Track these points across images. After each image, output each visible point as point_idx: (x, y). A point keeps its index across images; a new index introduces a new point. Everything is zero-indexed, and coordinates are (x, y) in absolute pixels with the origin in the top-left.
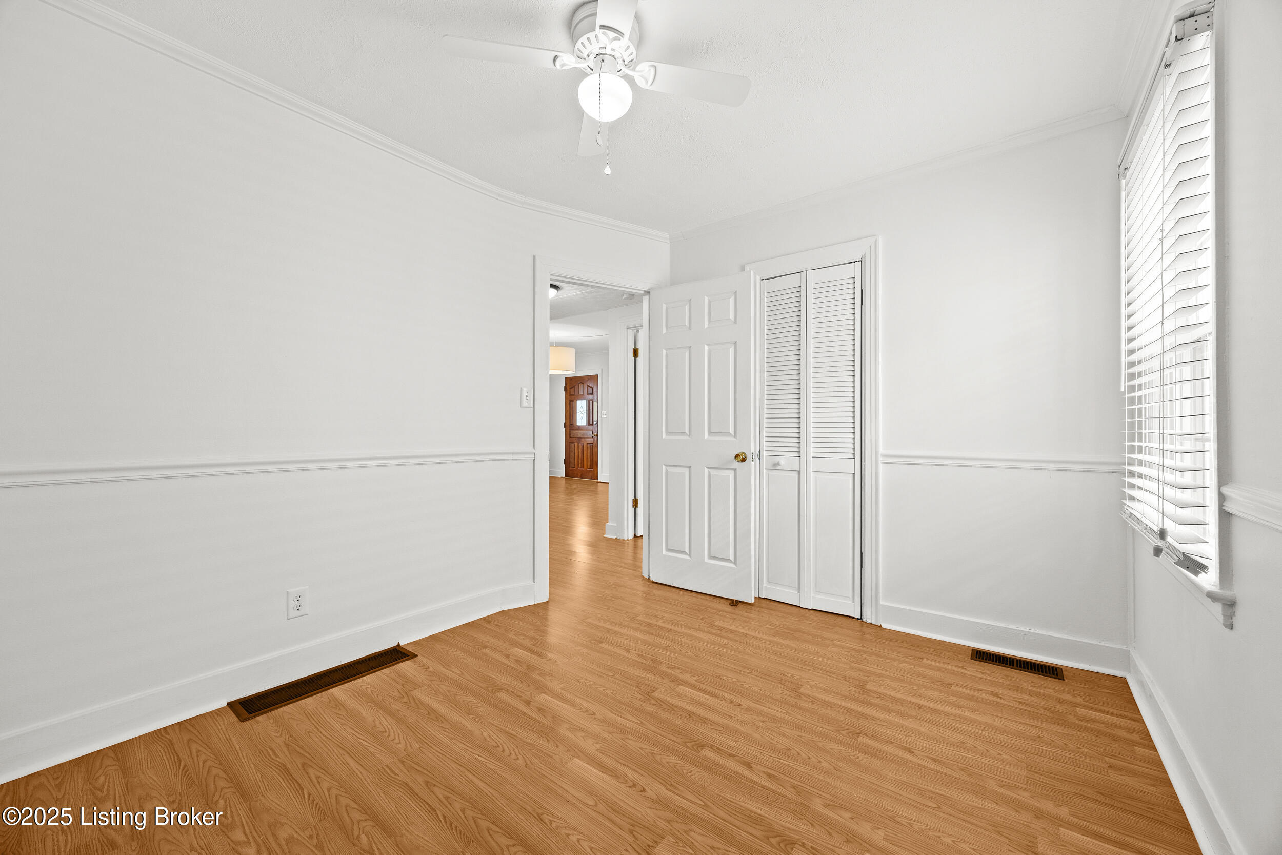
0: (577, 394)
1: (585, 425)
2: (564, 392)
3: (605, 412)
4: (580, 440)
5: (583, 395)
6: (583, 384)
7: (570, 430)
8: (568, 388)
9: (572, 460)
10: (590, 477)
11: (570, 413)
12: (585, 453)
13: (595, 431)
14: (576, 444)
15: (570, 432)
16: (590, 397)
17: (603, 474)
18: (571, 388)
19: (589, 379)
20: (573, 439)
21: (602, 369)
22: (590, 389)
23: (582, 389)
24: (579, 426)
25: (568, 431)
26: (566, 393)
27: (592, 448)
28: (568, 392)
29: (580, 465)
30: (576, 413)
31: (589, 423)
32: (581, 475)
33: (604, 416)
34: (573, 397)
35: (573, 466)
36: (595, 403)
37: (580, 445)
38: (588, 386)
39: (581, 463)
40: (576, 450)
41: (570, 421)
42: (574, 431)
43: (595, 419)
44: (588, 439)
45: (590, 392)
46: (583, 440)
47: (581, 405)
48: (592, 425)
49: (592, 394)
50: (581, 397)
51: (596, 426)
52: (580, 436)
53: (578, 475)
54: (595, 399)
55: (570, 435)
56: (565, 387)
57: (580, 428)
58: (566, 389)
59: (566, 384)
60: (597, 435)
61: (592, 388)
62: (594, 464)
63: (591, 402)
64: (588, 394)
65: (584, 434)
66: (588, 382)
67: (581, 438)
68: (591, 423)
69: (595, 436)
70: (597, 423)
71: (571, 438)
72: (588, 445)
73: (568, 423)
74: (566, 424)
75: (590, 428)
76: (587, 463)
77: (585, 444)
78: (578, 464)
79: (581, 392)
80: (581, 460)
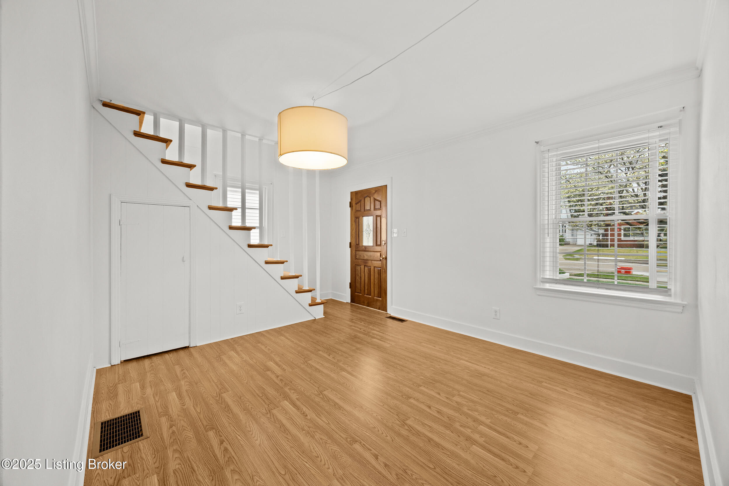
0: (362, 210)
1: (372, 245)
2: (350, 208)
3: (395, 230)
4: (366, 263)
5: (370, 210)
6: (370, 197)
7: (356, 251)
8: (354, 204)
9: (358, 285)
10: (378, 307)
11: (356, 232)
12: (372, 278)
13: (383, 253)
14: (363, 267)
15: (355, 252)
16: (378, 213)
17: (393, 306)
18: (356, 204)
19: (376, 191)
20: (360, 261)
21: (392, 178)
22: (377, 203)
23: (368, 204)
24: (365, 247)
25: (354, 252)
26: (352, 210)
27: (380, 273)
28: (354, 208)
29: (366, 291)
30: (362, 231)
31: (376, 244)
32: (368, 303)
33: (395, 235)
34: (358, 213)
35: (359, 291)
36: (384, 220)
37: (366, 268)
38: (375, 200)
39: (367, 289)
40: (363, 274)
41: (356, 240)
42: (361, 253)
43: (384, 238)
44: (375, 262)
45: (378, 206)
46: (370, 263)
47: (368, 222)
48: (380, 245)
49: (380, 209)
50: (367, 213)
51: (385, 246)
52: (366, 258)
53: (364, 302)
54: (384, 215)
55: (356, 256)
56: (350, 203)
57: (366, 249)
58: (351, 206)
59: (351, 199)
60: (386, 258)
61: (380, 202)
62: (382, 292)
63: (379, 218)
64: (375, 209)
65: (371, 256)
66: (376, 194)
67: (367, 260)
68: (379, 243)
69: (383, 258)
70: (386, 244)
71: (357, 260)
72: (376, 269)
73: (354, 243)
74: (352, 244)
75: (378, 248)
76: (374, 290)
77: (372, 268)
78: (365, 291)
79: (367, 208)
80: (368, 285)
